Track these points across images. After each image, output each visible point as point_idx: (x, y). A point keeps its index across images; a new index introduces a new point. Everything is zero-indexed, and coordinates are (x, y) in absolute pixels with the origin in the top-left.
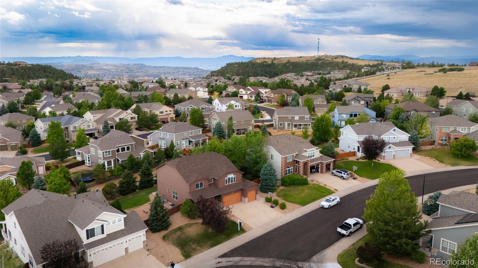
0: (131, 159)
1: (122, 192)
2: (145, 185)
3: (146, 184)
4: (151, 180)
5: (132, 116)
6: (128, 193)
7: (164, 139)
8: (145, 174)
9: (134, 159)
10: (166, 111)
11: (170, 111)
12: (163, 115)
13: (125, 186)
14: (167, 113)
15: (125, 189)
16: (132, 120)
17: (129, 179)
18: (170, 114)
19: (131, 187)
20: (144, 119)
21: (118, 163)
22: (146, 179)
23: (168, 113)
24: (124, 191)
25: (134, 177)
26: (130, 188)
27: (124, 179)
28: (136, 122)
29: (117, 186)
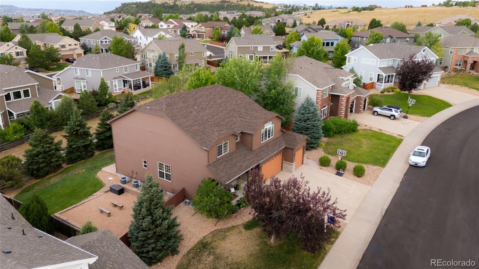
0: (38, 110)
1: (35, 172)
2: (79, 153)
3: (81, 152)
4: (89, 145)
5: (17, 51)
6: (47, 173)
7: (83, 79)
8: (77, 134)
9: (43, 109)
10: (70, 45)
11: (76, 45)
12: (65, 51)
13: (41, 160)
14: (71, 47)
15: (41, 166)
16: (18, 57)
17: (48, 145)
18: (76, 49)
19: (53, 160)
20: (39, 54)
21: (10, 118)
22: (80, 143)
23: (73, 47)
24: (38, 170)
25: (56, 141)
26: (52, 162)
27: (35, 146)
28: (26, 59)
29: (23, 162)
